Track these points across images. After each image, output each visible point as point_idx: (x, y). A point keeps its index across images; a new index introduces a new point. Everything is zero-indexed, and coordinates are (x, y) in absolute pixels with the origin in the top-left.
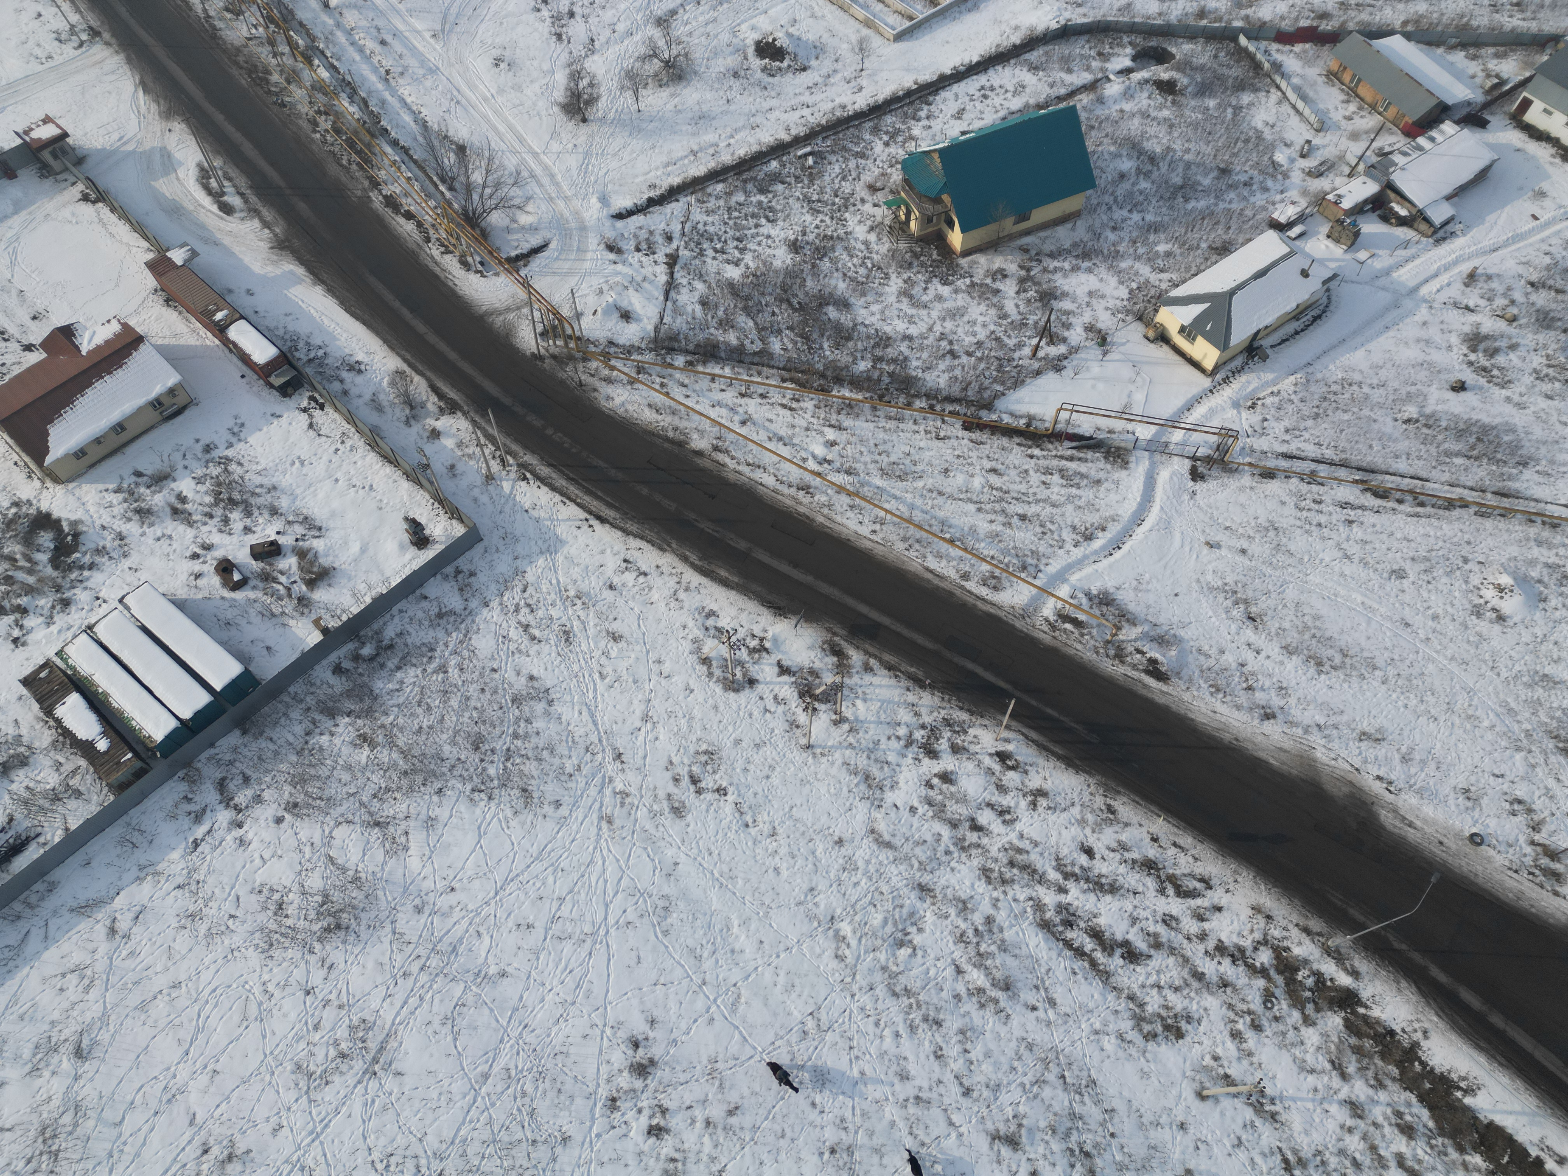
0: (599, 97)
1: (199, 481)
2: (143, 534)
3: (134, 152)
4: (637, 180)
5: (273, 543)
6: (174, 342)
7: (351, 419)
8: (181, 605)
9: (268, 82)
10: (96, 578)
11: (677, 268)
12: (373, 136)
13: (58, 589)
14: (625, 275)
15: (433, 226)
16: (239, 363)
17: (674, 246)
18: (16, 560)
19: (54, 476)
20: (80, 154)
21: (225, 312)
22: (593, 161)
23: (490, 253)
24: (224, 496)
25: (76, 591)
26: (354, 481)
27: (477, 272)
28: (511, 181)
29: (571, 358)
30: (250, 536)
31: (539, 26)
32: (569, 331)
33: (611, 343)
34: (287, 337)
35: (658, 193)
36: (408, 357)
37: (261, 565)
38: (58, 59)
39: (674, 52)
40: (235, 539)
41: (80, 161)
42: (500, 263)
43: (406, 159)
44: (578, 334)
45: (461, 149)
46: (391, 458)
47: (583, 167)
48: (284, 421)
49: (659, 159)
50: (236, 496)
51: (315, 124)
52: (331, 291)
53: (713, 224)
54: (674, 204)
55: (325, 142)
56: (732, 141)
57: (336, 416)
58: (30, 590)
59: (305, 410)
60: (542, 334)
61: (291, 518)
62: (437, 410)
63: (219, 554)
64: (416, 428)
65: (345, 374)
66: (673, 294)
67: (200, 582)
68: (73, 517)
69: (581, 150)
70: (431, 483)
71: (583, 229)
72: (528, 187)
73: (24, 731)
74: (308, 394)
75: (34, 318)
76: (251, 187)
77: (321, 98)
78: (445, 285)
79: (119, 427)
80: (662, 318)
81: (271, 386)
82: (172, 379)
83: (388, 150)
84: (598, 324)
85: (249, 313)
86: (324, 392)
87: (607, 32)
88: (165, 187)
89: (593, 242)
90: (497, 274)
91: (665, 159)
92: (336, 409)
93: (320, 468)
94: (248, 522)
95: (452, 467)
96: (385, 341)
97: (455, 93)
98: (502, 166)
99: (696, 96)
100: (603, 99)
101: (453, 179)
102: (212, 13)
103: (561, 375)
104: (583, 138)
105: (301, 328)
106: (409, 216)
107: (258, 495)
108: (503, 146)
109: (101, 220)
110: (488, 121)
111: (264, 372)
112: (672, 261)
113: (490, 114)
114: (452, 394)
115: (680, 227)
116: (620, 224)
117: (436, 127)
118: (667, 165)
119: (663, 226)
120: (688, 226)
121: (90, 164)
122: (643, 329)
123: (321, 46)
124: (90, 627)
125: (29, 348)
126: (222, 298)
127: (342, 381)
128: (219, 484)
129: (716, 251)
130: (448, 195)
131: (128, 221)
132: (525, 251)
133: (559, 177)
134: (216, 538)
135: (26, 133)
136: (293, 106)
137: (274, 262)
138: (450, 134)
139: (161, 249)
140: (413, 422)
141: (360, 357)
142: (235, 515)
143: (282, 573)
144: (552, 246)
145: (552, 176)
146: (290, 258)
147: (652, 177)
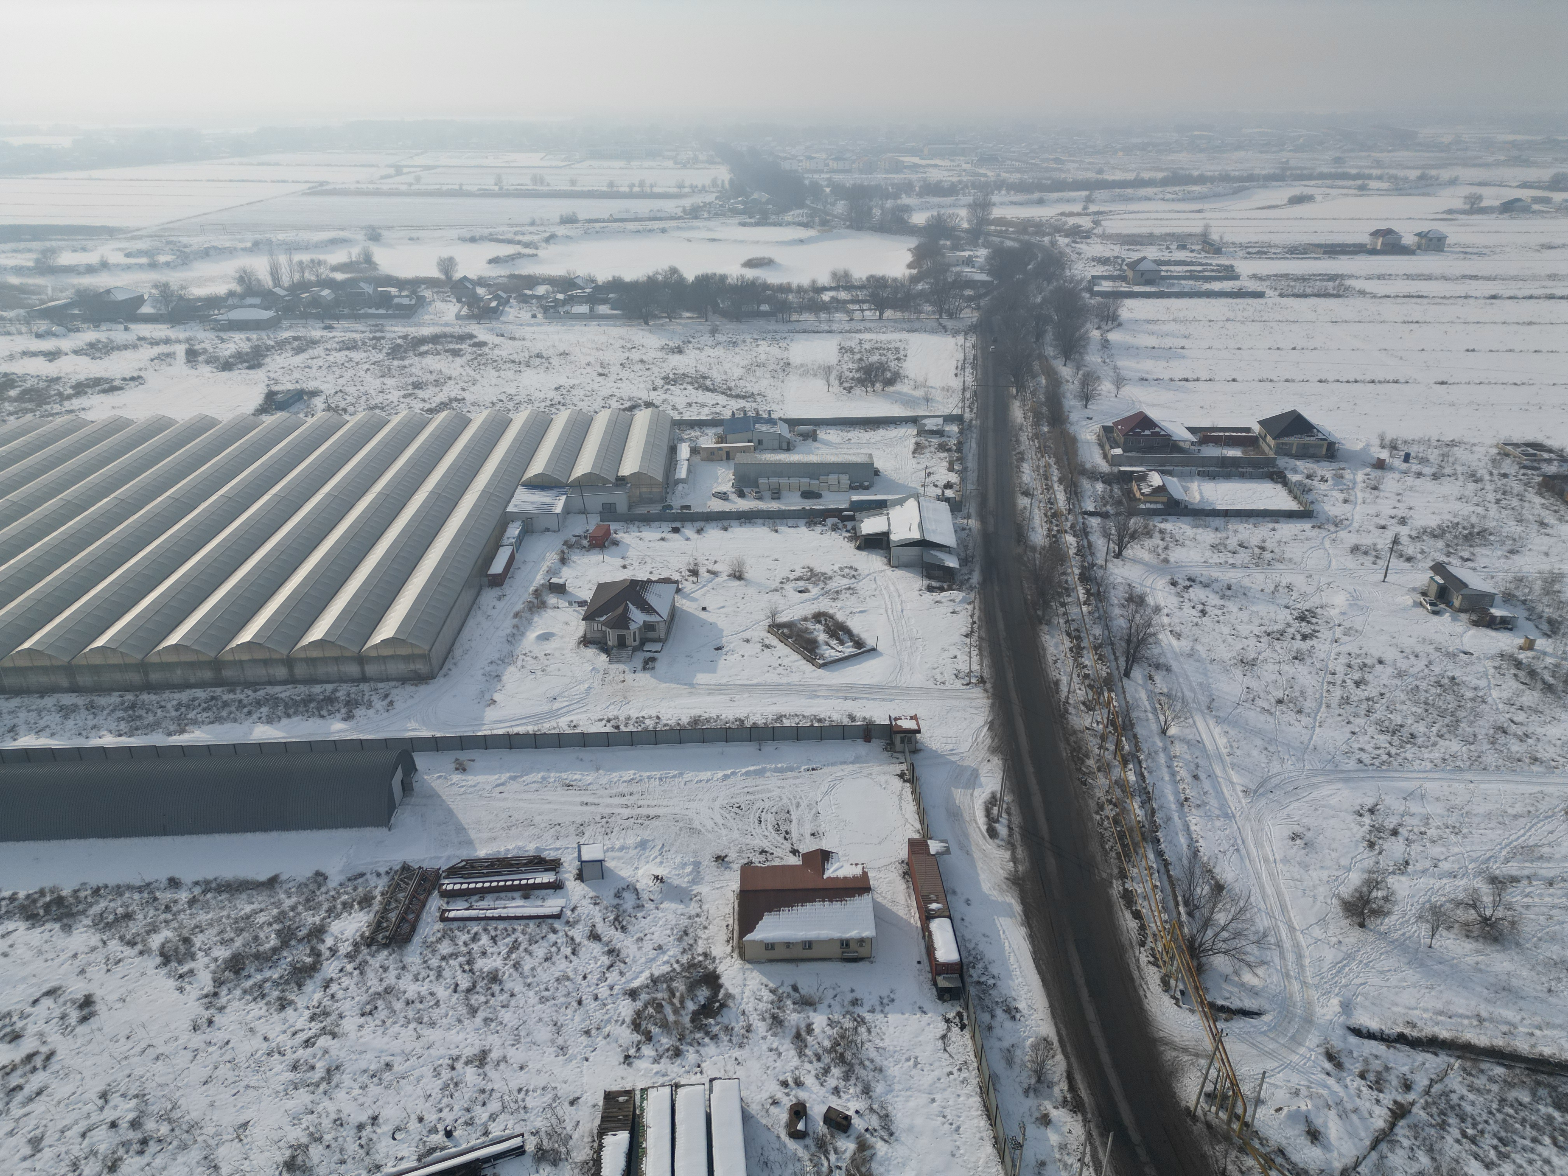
0: (1388, 913)
1: (831, 1024)
2: (764, 1038)
3: (955, 762)
4: (1395, 1009)
5: (847, 1118)
6: (889, 905)
7: (980, 1054)
8: (747, 1118)
9: (1083, 762)
10: (710, 1049)
11: (1402, 1123)
12: (1144, 839)
13: (682, 1039)
14: (1333, 1093)
15: (1155, 935)
16: (924, 951)
17: (1411, 1097)
18: (674, 996)
19: (742, 952)
20: (919, 746)
21: (939, 906)
22: (1354, 965)
23: (1197, 989)
24: (839, 1049)
25: (691, 1049)
26: (947, 1112)
27: (1173, 997)
28: (1253, 938)
29: (1227, 1138)
30: (834, 1098)
31: (1355, 828)
32: (1239, 1110)
33: (1281, 1152)
34: (973, 953)
35: (1415, 1034)
36: (1064, 1033)
37: (826, 1130)
38: (948, 686)
39: (1500, 913)
40: (822, 1091)
41: (915, 751)
42: (1202, 1003)
43: (1162, 870)
44: (1248, 1119)
45: (1219, 888)
46: (992, 1114)
47: (1339, 967)
48: (926, 1018)
49: (1431, 1001)
50: (848, 1056)
51: (1101, 807)
52: (1032, 938)
53: (1473, 1104)
54: (1429, 1056)
55: (1101, 824)
56: (1537, 1032)
57: (970, 1043)
58: (665, 1025)
59: (947, 1021)
60: (1208, 1095)
61: (875, 1107)
62: (1060, 1099)
63: (803, 1095)
64: (1031, 1102)
65: (999, 1012)
66: (1384, 1147)
67: (774, 1110)
68: (732, 990)
69: (1344, 949)
70: (1014, 1165)
71: (1309, 1020)
72: (1268, 953)
73: (576, 1136)
74: (959, 1009)
75: (813, 835)
76: (1021, 827)
77: (1118, 792)
78: (1136, 991)
79: (808, 945)
80: (1357, 1164)
81: (935, 984)
82: (868, 931)
83: (1151, 856)
84: (1276, 1123)
85: (957, 916)
86: (973, 1016)
87: (1428, 864)
88: (959, 795)
89: (1313, 1040)
90: (1192, 1011)
91: (1439, 1006)
92: (973, 1037)
93: (926, 1079)
94: (842, 1084)
95: (1043, 1164)
96: (1052, 1006)
97: (1239, 842)
98: (1252, 922)
99: (1507, 966)
100: (1394, 918)
101: (1197, 907)
102: (1071, 701)
103: (1207, 1148)
104: (1353, 940)
105: (989, 953)
106: (1137, 915)
107: (865, 1067)
108: (1262, 906)
109: (901, 795)
110: (1259, 878)
111: (938, 969)
112: (1400, 1112)
113: (1264, 874)
114: (1084, 1093)
115: (1426, 1082)
116: (1353, 1040)
117: (1205, 859)
118: (1441, 1013)
119: (1405, 1069)
120: (1437, 1088)
121: (921, 755)
122: (1328, 1162)
123: (1142, 757)
124: (677, 1086)
125: (795, 852)
126: (945, 893)
127: (993, 1016)
128: (843, 1037)
129: (1464, 1135)
130: (1184, 917)
131: (919, 805)
132: (1233, 1007)
133: (1307, 961)
134: (810, 1081)
135: (896, 719)
136: (1092, 787)
137: (1001, 890)
138: (1217, 870)
139: (927, 834)
140: (1031, 1095)
141: (1022, 1005)
142: (836, 1071)
143: (836, 1151)
144: (1266, 1018)
145: (1300, 956)
146: (1016, 894)
147: (1414, 1015)
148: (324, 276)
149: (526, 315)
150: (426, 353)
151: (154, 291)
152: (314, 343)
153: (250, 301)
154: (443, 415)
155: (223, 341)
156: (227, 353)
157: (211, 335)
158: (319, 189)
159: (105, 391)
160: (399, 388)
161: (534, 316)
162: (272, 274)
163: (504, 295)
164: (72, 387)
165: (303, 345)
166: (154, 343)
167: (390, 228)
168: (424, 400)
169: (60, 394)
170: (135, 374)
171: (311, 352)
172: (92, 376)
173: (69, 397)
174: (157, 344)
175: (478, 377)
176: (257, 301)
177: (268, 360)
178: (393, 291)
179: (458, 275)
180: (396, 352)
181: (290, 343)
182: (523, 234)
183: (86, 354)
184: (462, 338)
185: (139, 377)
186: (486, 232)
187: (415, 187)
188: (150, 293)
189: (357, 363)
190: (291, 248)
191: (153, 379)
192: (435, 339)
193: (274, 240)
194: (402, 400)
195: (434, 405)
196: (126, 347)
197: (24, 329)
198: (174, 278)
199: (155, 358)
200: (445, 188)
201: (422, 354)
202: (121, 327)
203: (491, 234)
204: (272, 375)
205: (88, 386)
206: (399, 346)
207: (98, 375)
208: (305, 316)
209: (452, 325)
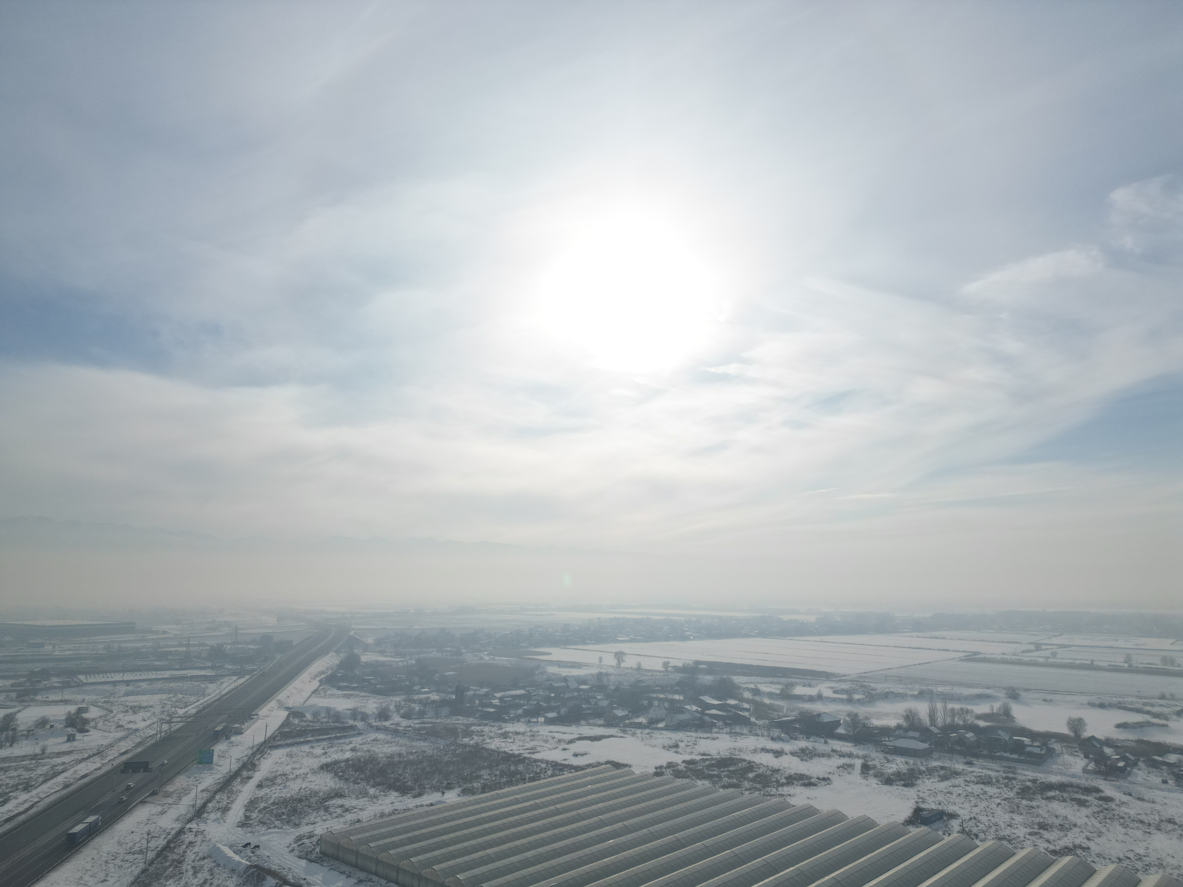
148: (969, 722)
149: (1155, 779)
150: (1053, 798)
151: (847, 718)
152: (956, 774)
153: (911, 734)
154: (1066, 859)
155: (888, 761)
156: (890, 771)
157: (881, 755)
158: (972, 657)
159: (805, 785)
160: (1025, 825)
161: (1165, 782)
162: (930, 716)
163: (1132, 758)
164: (786, 778)
165: (948, 775)
166: (842, 755)
167: (1027, 690)
168: (1048, 841)
169: (778, 781)
170: (826, 776)
171: (954, 781)
172: (799, 772)
173: (782, 785)
174: (844, 756)
175: (1104, 830)
176: (917, 734)
177: (919, 782)
178: (1026, 740)
179: (1087, 733)
180: (1024, 792)
181: (937, 771)
182: (1152, 705)
183: (798, 756)
184: (1088, 790)
185: (828, 779)
186: (1115, 700)
187: (1051, 660)
188: (845, 719)
189: (991, 797)
190: (946, 698)
191: (837, 782)
192: (1062, 787)
193: (935, 691)
194: (1028, 837)
195: (1058, 848)
196: (823, 755)
197: (766, 733)
198: (862, 711)
199: (841, 767)
200: (1077, 662)
201: (1049, 799)
202: (823, 740)
203: (1120, 703)
204: (921, 795)
205: (795, 779)
206: (1028, 788)
207: (802, 772)
208: (951, 751)
209: (1079, 777)
